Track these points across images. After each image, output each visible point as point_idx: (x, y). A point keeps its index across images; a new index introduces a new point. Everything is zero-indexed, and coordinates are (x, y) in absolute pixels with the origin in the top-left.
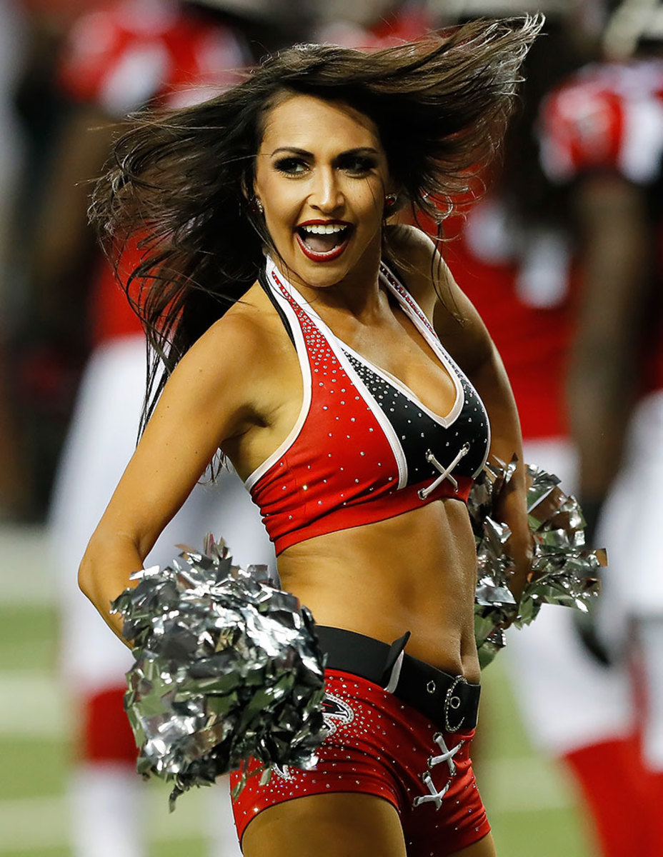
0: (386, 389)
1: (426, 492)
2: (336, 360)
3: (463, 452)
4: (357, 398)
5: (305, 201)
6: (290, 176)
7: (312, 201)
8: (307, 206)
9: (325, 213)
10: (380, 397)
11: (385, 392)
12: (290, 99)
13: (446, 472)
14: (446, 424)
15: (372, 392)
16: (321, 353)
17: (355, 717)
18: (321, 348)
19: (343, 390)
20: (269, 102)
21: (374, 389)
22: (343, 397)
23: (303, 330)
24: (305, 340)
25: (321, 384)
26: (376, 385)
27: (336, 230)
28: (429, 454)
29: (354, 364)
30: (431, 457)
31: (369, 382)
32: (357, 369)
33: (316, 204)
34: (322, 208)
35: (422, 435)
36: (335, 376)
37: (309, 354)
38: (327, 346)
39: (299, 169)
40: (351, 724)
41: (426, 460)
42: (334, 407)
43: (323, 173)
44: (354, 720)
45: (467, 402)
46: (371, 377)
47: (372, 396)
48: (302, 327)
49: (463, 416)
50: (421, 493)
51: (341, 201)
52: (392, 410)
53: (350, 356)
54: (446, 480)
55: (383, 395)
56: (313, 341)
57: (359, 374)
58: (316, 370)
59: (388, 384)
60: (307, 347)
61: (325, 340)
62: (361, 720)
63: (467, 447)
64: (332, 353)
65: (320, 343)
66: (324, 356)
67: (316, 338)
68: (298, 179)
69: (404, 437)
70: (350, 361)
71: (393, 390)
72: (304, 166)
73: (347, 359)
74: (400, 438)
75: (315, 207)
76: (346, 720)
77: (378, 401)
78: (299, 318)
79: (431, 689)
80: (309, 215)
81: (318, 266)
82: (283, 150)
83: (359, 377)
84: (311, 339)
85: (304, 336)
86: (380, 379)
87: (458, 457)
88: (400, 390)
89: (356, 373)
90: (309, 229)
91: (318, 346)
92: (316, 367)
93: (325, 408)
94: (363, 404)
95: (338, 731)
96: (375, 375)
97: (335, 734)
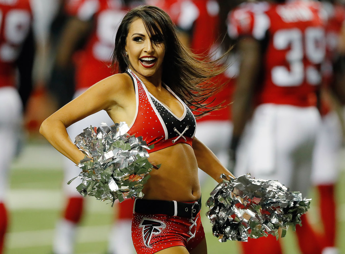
0: (162, 108)
1: (175, 141)
2: (147, 98)
3: (187, 129)
4: (152, 111)
5: (142, 50)
6: (137, 43)
7: (144, 50)
8: (143, 52)
9: (149, 54)
10: (160, 111)
11: (161, 109)
12: (137, 19)
13: (181, 135)
14: (181, 119)
15: (157, 109)
16: (143, 96)
17: (167, 226)
18: (143, 94)
19: (148, 108)
20: (131, 21)
21: (158, 108)
22: (148, 110)
23: (138, 88)
24: (139, 91)
25: (141, 106)
26: (159, 107)
27: (152, 59)
28: (175, 129)
29: (153, 100)
30: (176, 130)
31: (157, 106)
32: (153, 102)
33: (146, 51)
34: (148, 52)
35: (173, 123)
36: (146, 104)
37: (139, 96)
38: (145, 94)
39: (140, 40)
40: (166, 228)
41: (174, 131)
42: (145, 114)
43: (148, 42)
44: (167, 227)
45: (187, 114)
46: (158, 104)
47: (157, 110)
48: (138, 87)
49: (186, 118)
50: (173, 141)
51: (153, 50)
52: (163, 115)
53: (152, 97)
54: (181, 137)
55: (161, 110)
56: (141, 92)
57: (154, 103)
58: (140, 102)
59: (163, 107)
60: (139, 94)
61: (145, 92)
62: (168, 226)
63: (188, 127)
64: (146, 96)
65: (143, 93)
66: (144, 97)
67: (142, 91)
68: (140, 43)
69: (166, 124)
70: (152, 99)
71: (164, 108)
72: (142, 39)
73: (151, 98)
74: (165, 124)
75: (145, 52)
76: (164, 228)
77: (159, 112)
78: (138, 84)
79: (186, 210)
80: (143, 54)
81: (146, 69)
82: (136, 34)
83: (154, 104)
84: (140, 91)
85: (139, 90)
86: (160, 105)
87: (185, 130)
88: (167, 109)
89: (153, 103)
90: (143, 59)
91: (142, 94)
92: (141, 101)
93: (142, 114)
94: (154, 113)
95: (162, 232)
96: (159, 104)
97: (161, 233)
